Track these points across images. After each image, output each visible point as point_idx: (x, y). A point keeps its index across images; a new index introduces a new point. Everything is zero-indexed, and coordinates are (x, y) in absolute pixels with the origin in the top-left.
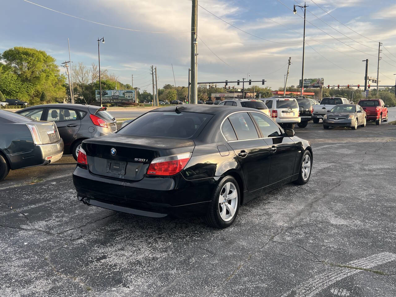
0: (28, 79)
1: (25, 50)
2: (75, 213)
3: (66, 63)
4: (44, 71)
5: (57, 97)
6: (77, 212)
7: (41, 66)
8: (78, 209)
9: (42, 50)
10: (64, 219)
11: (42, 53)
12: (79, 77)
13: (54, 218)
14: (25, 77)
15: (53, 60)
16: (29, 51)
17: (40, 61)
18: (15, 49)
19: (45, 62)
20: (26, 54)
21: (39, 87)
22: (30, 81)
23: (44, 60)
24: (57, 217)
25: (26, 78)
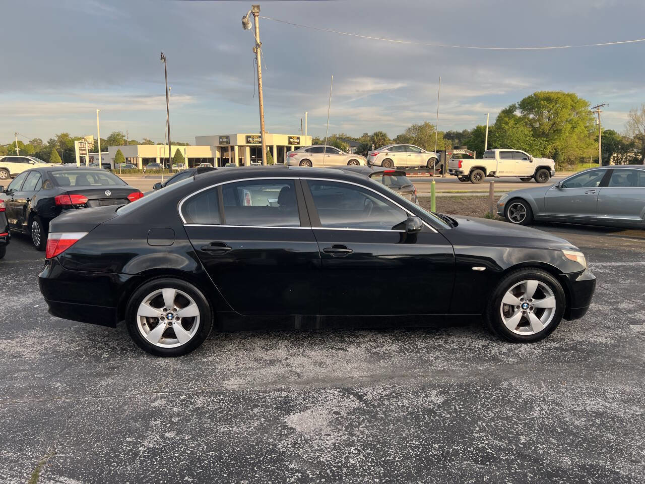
0: (545, 133)
1: (547, 95)
3: (598, 107)
4: (570, 121)
5: (584, 156)
7: (565, 114)
9: (571, 93)
11: (569, 96)
12: (640, 126)
14: (541, 130)
15: (585, 104)
16: (553, 96)
17: (567, 108)
18: (534, 95)
19: (573, 108)
20: (548, 99)
21: (558, 144)
22: (547, 136)
23: (572, 106)
25: (543, 132)
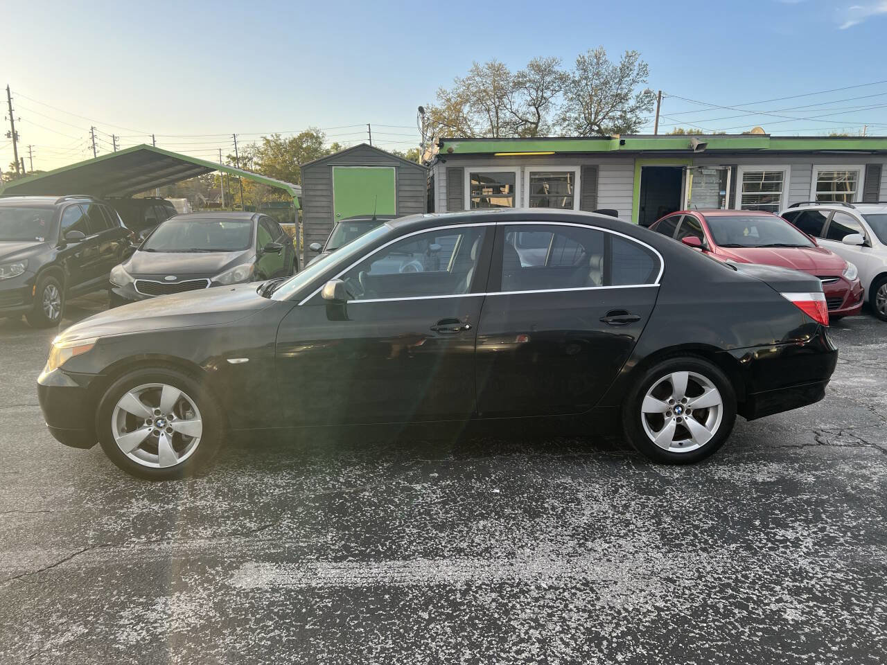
2: (817, 477)
6: (811, 479)
8: (806, 484)
10: (847, 469)
13: (875, 478)
24: (866, 479)
